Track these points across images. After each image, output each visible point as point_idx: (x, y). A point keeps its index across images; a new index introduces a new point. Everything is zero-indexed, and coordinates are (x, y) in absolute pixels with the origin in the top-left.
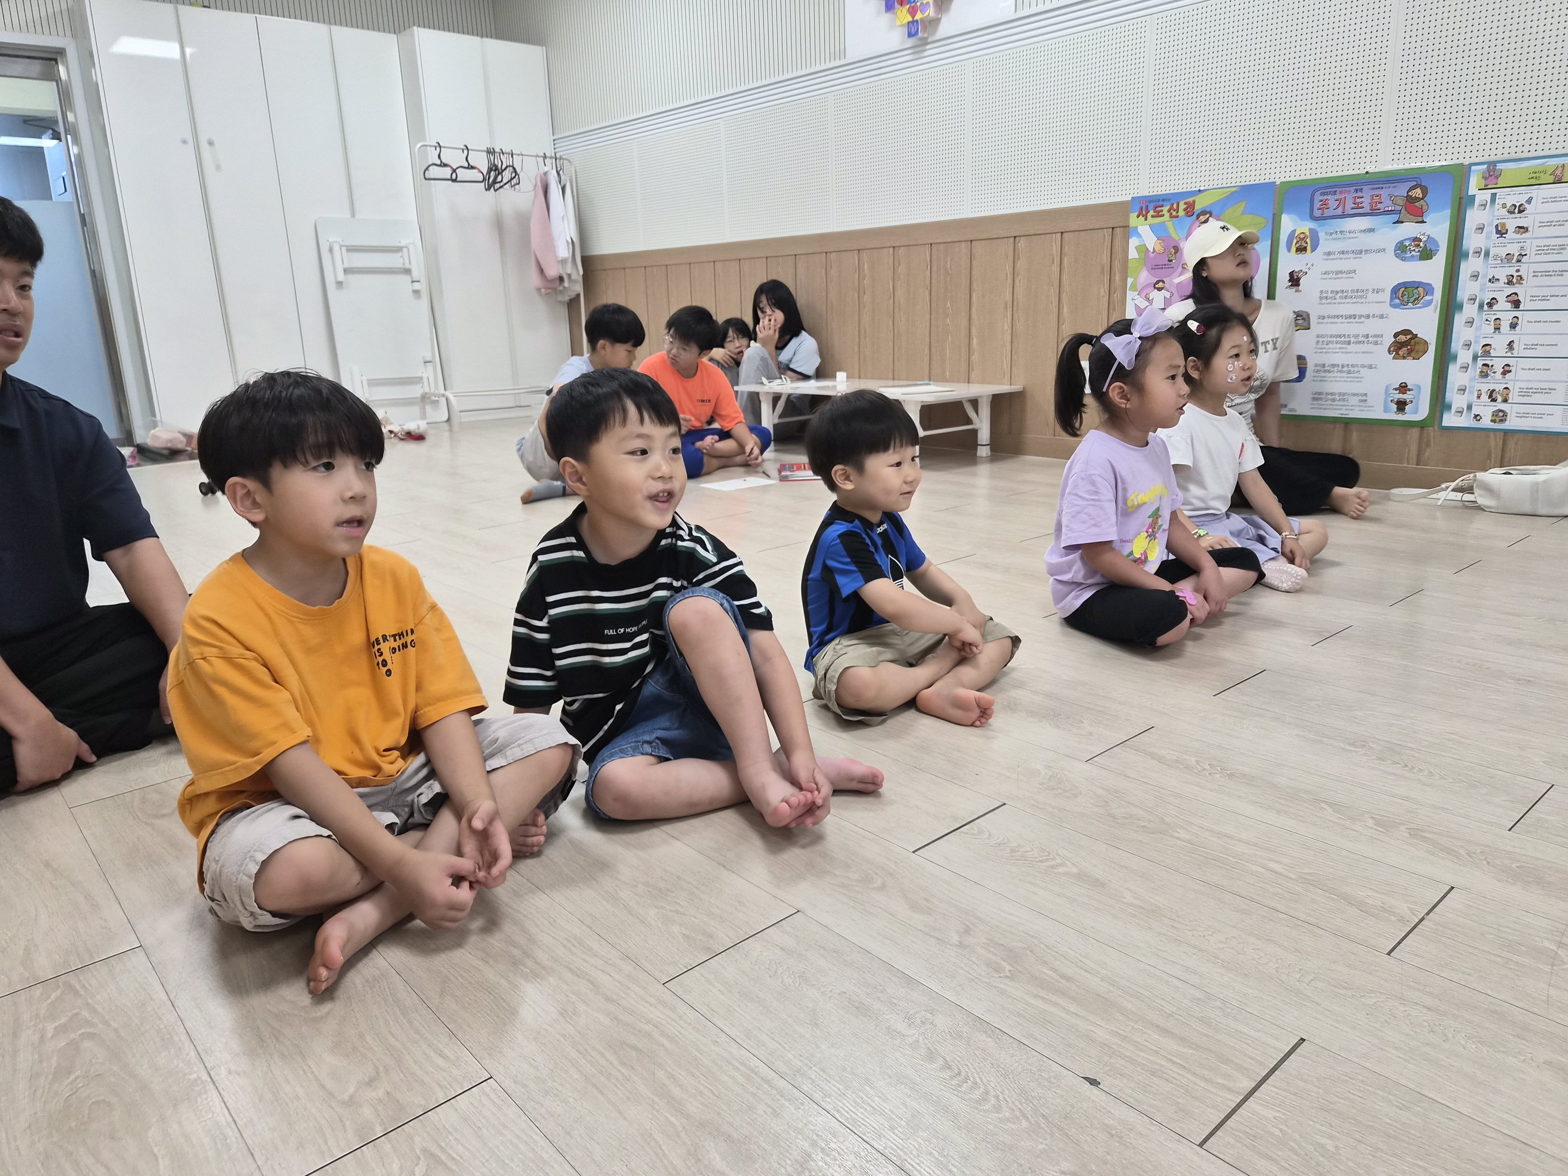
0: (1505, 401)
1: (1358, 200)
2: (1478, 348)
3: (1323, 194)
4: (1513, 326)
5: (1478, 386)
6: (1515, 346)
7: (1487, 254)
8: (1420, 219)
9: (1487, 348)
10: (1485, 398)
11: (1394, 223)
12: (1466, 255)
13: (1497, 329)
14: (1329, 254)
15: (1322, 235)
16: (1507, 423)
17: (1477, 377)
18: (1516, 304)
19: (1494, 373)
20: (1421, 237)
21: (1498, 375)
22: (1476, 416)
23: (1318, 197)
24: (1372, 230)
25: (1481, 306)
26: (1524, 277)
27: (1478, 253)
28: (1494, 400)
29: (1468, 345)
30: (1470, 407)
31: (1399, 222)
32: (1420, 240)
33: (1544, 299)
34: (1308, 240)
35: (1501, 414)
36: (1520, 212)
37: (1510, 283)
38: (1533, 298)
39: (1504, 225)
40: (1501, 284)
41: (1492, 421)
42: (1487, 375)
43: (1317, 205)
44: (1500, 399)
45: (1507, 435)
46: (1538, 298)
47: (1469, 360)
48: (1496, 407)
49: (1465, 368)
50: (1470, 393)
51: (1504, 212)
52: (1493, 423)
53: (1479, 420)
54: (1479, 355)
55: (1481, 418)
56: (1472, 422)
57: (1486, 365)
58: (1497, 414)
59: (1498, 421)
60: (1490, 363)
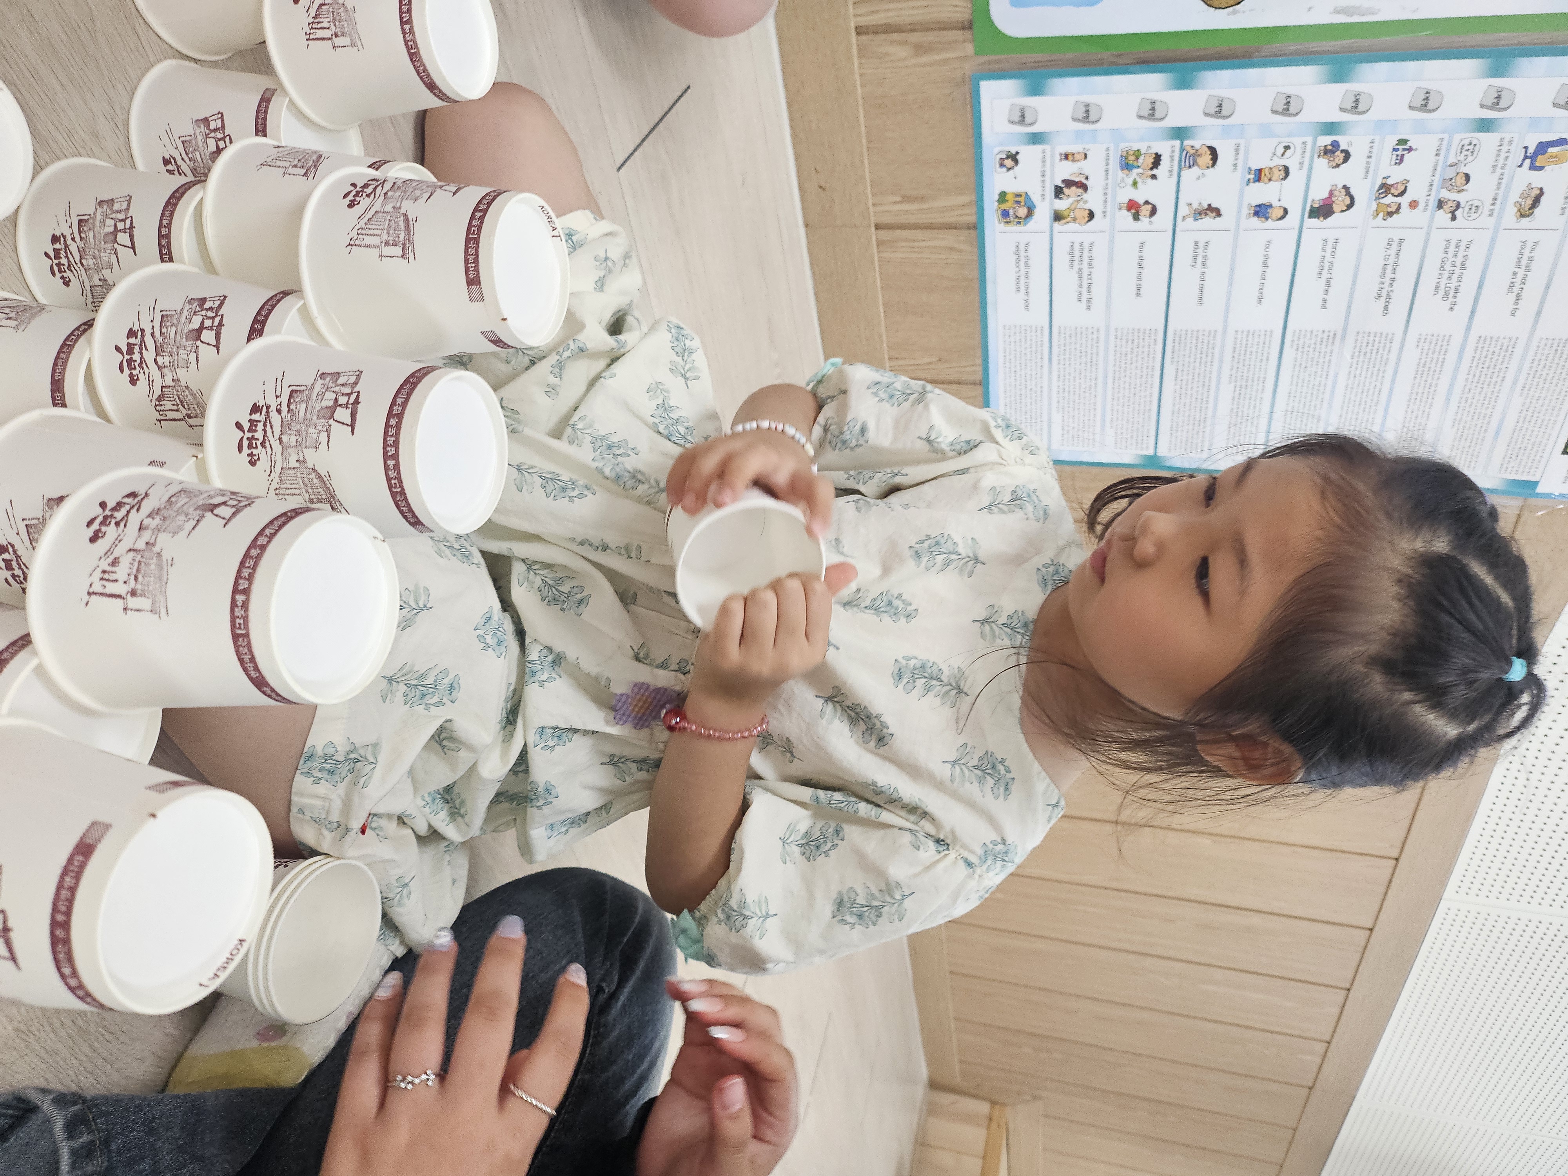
0: (1058, 217)
4: (1261, 211)
5: (1097, 153)
6: (1208, 221)
7: (1485, 126)
9: (1207, 158)
10: (1067, 171)
12: (1498, 71)
13: (1259, 175)
16: (1001, 227)
17: (1123, 145)
19: (1135, 184)
21: (1127, 194)
22: (1014, 157)
25: (1332, 128)
27: (1496, 100)
28: (1058, 192)
29: (1219, 111)
30: (1036, 139)
33: (1325, 269)
35: (1022, 212)
38: (1332, 247)
41: (1003, 197)
42: (1127, 165)
44: (1061, 205)
45: (969, 228)
46: (1328, 258)
47: (1173, 121)
48: (1040, 198)
49: (1152, 112)
50: (1079, 134)
52: (997, 197)
53: (1002, 165)
54: (1187, 142)
55: (1009, 169)
56: (996, 150)
57: (1157, 161)
58: (1022, 204)
59: (1005, 206)
60: (1161, 171)
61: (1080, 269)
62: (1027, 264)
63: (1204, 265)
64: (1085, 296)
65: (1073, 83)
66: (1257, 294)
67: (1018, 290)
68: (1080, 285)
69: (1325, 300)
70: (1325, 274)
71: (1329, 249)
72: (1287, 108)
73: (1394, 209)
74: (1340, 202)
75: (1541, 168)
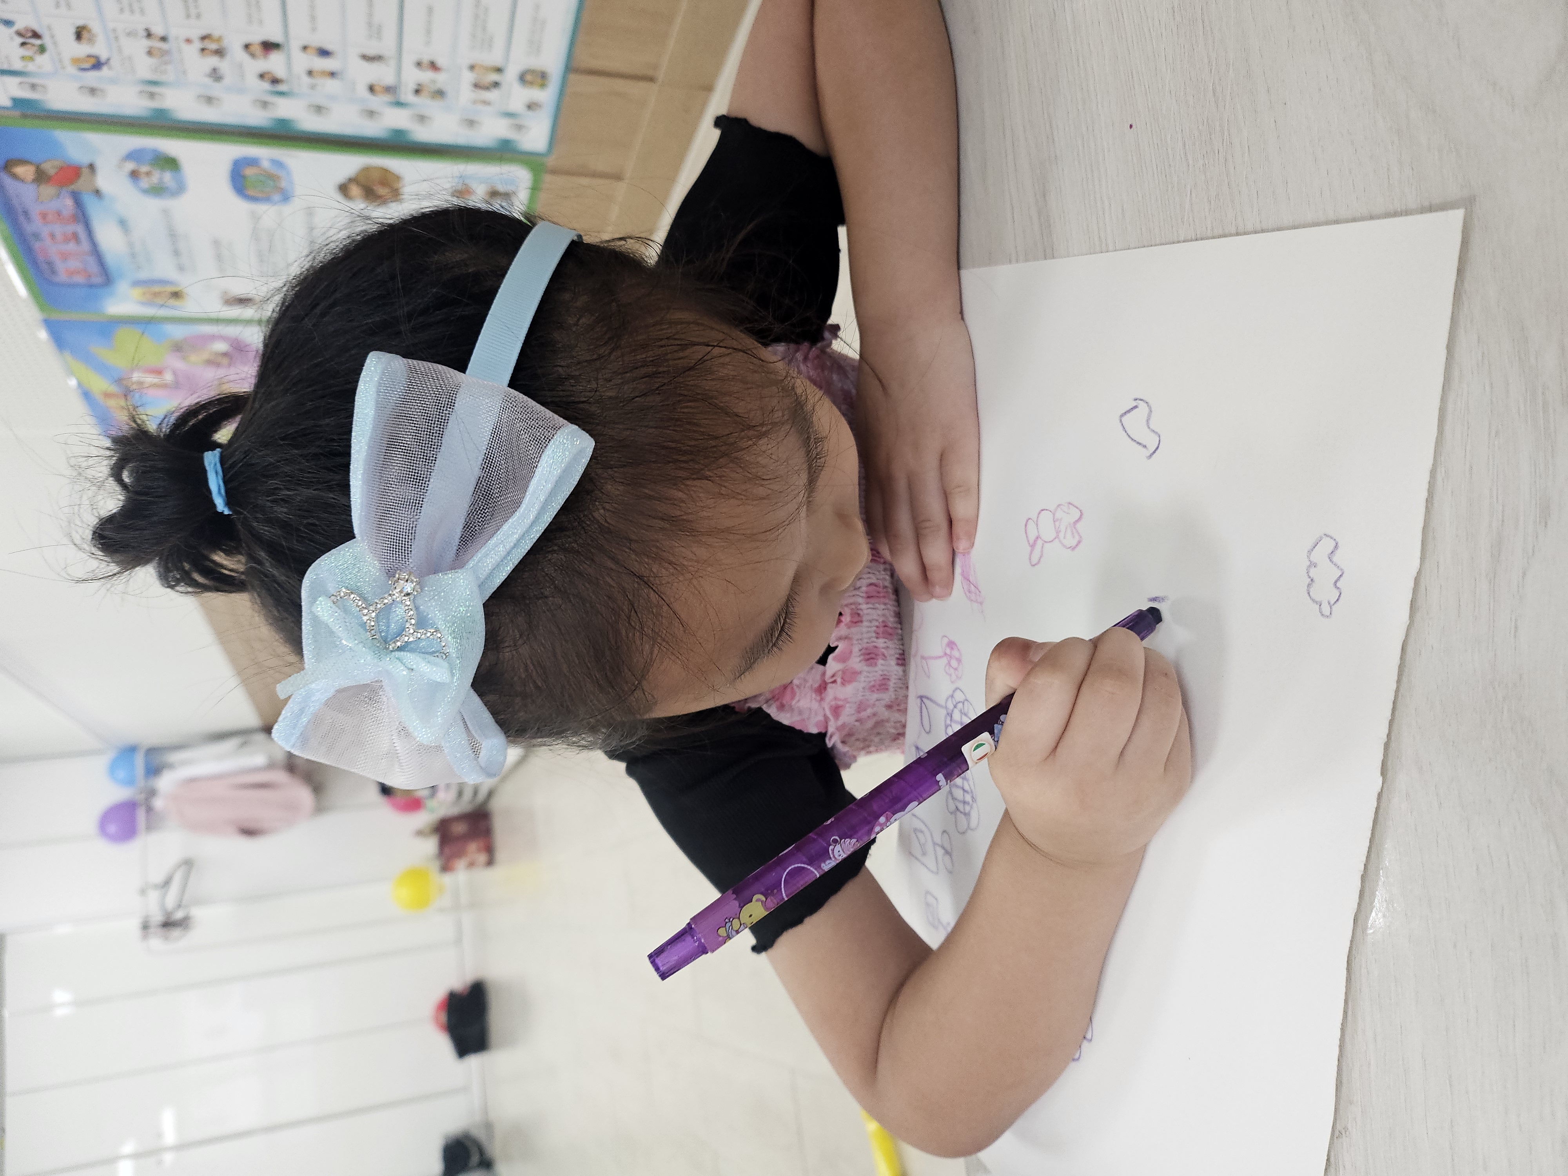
0: (499, 70)
2: (377, 102)
3: (54, 272)
4: (324, 53)
5: (464, 102)
6: (371, 52)
8: (85, 172)
9: (377, 88)
10: (490, 95)
11: (101, 198)
12: (161, 114)
14: (181, 268)
15: (144, 275)
16: (549, 69)
17: (443, 103)
18: (269, 46)
19: (434, 81)
20: (128, 168)
22: (529, 107)
23: (62, 277)
24: (123, 223)
25: (281, 94)
26: (204, 32)
27: (152, 95)
28: (497, 84)
31: (97, 193)
32: (135, 170)
34: (157, 289)
35: (528, 76)
36: (36, 35)
37: (220, 53)
38: (254, 21)
39: (76, 61)
40: (223, 65)
42: (440, 91)
43: (79, 279)
44: (494, 77)
47: (405, 112)
48: (512, 83)
50: (478, 114)
51: (41, 59)
52: (548, 88)
53: (540, 105)
54: (394, 99)
55: (535, 102)
56: (542, 114)
57: (417, 92)
58: (528, 82)
60: (412, 86)
62: (532, 43)
67: (543, 21)
68: (485, 20)
72: (319, 109)
73: (206, 41)
74: (257, 49)
75: (89, 56)
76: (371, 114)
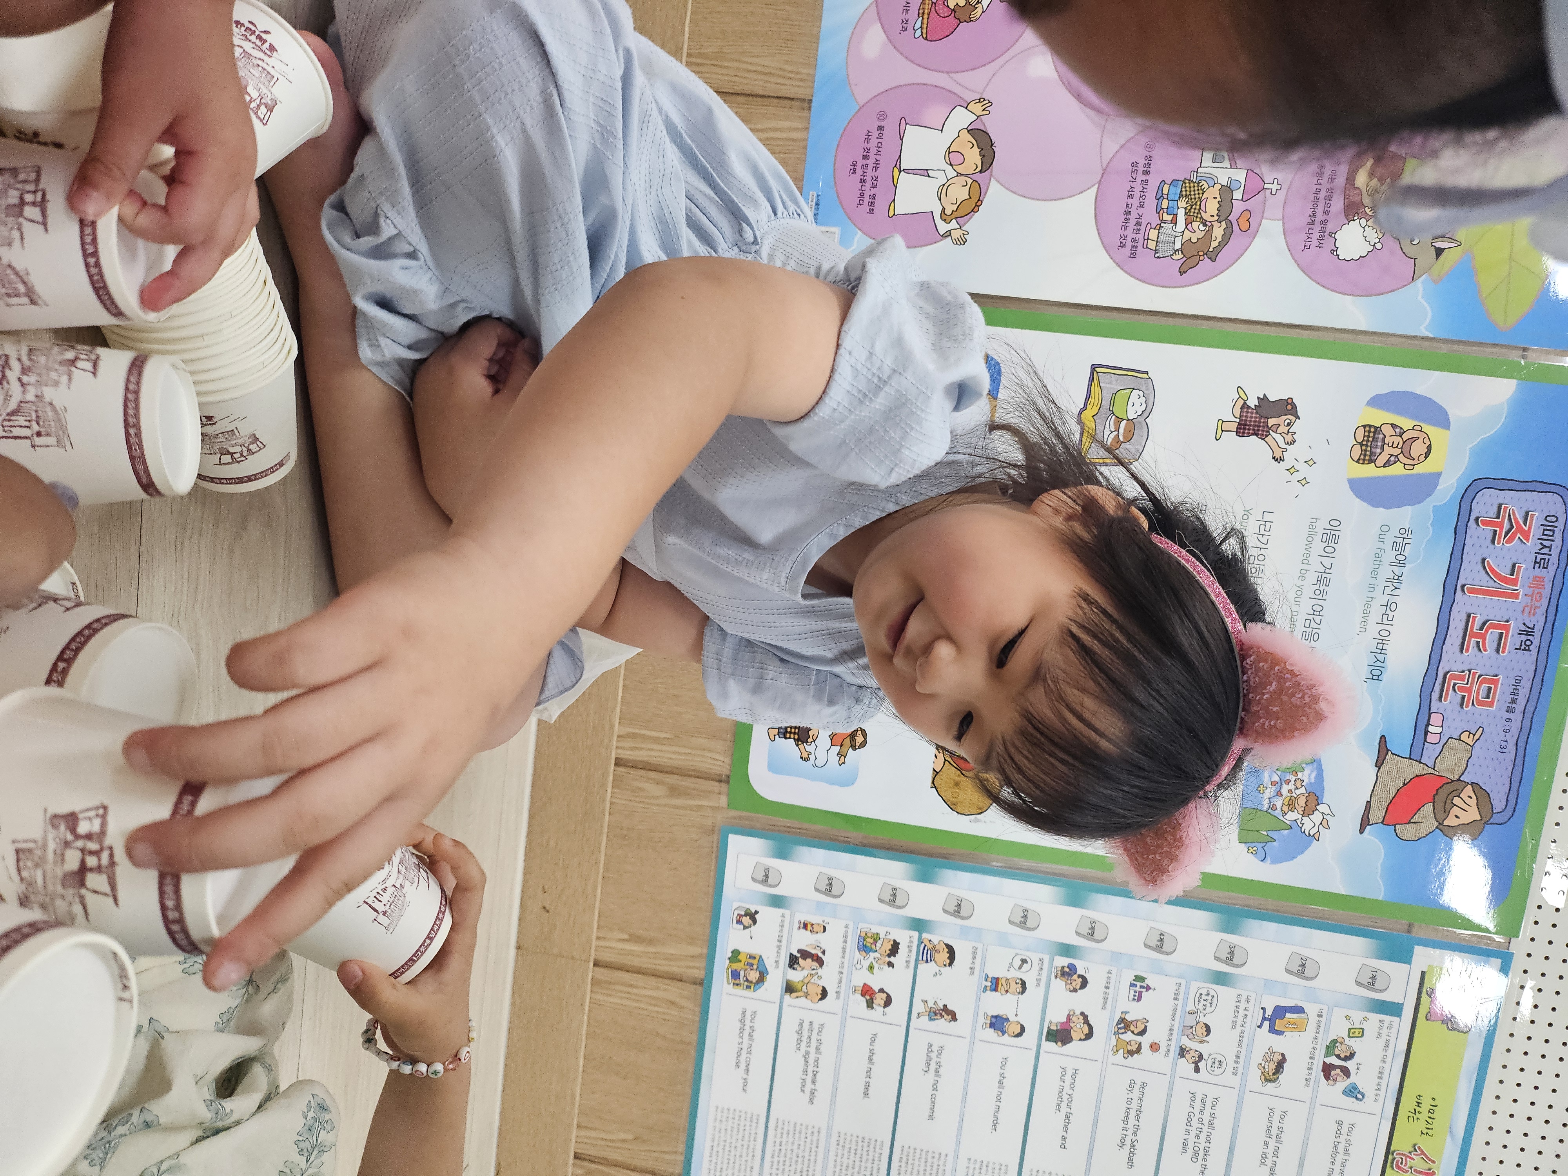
1: (1492, 636)
5: (836, 929)
7: (1221, 979)
8: (1376, 815)
11: (1383, 738)
12: (1229, 927)
17: (861, 926)
18: (1060, 1035)
19: (871, 968)
20: (1317, 817)
22: (752, 916)
23: (1542, 506)
24: (1376, 671)
25: (1067, 950)
27: (1231, 956)
28: (793, 962)
30: (777, 901)
31: (1383, 752)
32: (1308, 812)
33: (1063, 1100)
35: (754, 976)
38: (1070, 1076)
39: (1297, 1027)
41: (735, 955)
42: (864, 947)
45: (695, 984)
46: (1067, 1090)
47: (913, 911)
48: (774, 964)
49: (893, 898)
50: (820, 906)
51: (1338, 1029)
52: (730, 955)
53: (739, 922)
54: (924, 935)
55: (745, 928)
56: (735, 905)
57: (895, 948)
58: (755, 967)
59: (736, 966)
60: (898, 960)
61: (807, 1053)
62: (751, 1036)
63: (937, 1072)
64: (809, 1086)
65: (820, 854)
66: (992, 1118)
67: (738, 1065)
68: (805, 1072)
69: (1064, 1138)
70: (1064, 1108)
71: (1068, 1079)
72: (1024, 921)
73: (1134, 1048)
74: (1078, 1029)
75: (1280, 1033)
76: (957, 910)
